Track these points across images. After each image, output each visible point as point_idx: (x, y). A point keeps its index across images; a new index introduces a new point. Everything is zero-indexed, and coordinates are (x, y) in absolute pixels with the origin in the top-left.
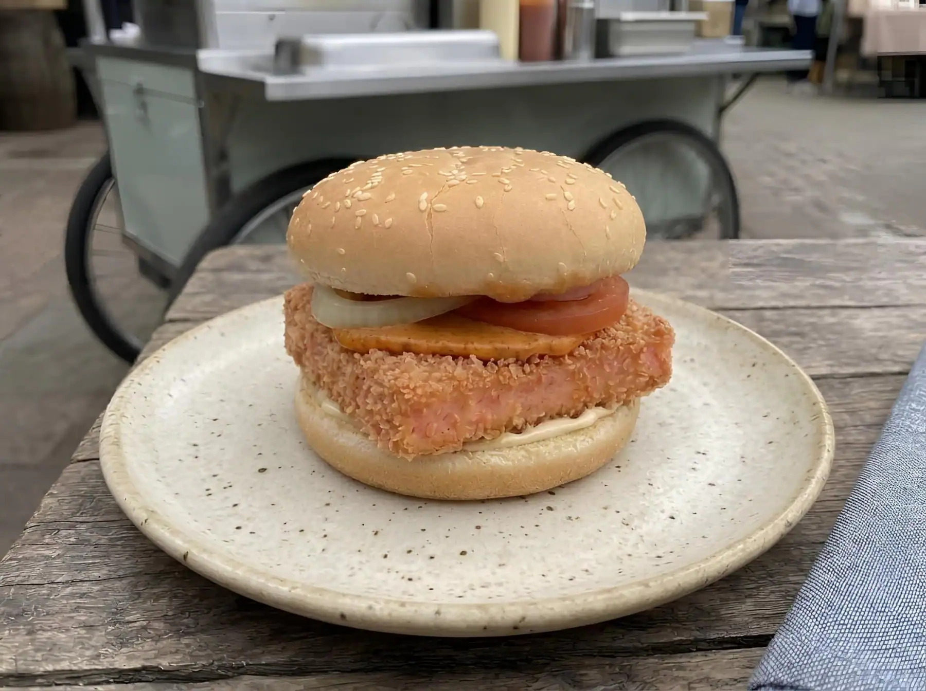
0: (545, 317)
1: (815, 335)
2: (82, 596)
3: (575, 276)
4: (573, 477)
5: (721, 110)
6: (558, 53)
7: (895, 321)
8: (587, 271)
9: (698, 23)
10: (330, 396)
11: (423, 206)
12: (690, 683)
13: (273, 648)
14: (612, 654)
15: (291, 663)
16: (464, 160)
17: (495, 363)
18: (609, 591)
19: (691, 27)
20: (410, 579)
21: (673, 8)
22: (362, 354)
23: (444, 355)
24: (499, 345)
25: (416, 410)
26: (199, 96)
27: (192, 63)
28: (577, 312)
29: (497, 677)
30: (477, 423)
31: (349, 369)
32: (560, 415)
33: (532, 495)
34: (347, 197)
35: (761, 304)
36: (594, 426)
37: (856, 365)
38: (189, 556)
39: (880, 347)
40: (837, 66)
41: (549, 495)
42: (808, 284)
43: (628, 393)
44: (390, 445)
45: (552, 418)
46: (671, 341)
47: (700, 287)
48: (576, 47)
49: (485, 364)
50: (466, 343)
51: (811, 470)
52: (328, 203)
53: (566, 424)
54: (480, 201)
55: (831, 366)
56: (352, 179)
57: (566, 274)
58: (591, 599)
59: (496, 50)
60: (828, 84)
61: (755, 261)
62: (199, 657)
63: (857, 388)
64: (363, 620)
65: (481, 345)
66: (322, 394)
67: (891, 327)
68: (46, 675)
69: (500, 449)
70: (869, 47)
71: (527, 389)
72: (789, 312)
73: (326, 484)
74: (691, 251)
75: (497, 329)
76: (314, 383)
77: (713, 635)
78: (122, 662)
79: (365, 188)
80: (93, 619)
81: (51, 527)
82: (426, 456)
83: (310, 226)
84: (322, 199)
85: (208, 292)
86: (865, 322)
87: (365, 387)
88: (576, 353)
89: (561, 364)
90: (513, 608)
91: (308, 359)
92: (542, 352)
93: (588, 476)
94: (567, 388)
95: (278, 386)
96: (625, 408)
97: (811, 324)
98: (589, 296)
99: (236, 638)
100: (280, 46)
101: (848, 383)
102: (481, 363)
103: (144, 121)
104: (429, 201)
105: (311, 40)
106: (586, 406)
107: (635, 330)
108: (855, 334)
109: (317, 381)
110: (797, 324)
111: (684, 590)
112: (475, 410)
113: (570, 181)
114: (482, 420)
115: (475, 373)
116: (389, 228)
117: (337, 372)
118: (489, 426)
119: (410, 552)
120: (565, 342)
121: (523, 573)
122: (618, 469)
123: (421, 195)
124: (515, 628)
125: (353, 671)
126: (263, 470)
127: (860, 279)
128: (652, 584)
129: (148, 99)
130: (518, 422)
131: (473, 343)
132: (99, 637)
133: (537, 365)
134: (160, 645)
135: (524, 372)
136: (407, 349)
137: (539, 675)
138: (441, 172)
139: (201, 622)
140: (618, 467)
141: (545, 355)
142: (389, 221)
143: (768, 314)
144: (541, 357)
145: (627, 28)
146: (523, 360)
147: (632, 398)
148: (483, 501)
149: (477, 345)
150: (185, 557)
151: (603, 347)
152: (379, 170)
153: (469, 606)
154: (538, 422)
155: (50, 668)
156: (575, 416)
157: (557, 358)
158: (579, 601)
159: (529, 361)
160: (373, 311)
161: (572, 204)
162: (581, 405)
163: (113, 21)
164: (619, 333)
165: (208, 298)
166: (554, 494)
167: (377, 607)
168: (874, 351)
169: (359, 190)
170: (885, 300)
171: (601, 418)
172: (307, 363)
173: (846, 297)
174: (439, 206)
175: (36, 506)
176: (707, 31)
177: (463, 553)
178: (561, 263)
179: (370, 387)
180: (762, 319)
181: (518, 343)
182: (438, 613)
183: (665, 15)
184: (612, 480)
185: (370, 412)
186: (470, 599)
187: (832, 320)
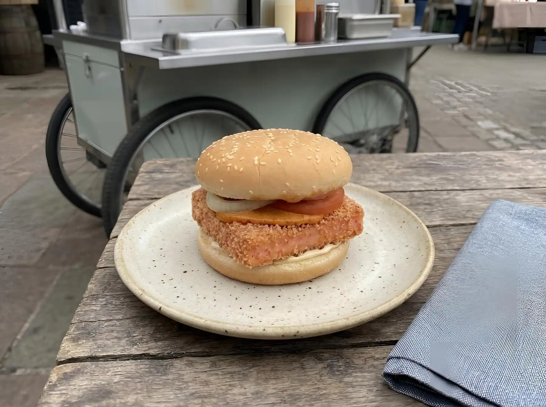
0: (307, 207)
1: (438, 205)
2: (113, 326)
3: (320, 191)
4: (320, 274)
5: (409, 66)
6: (318, 38)
7: (476, 197)
8: (325, 189)
9: (396, 19)
10: (215, 240)
11: (256, 162)
12: (366, 359)
13: (196, 346)
14: (335, 347)
15: (203, 352)
16: (273, 138)
17: (287, 227)
18: (332, 321)
19: (391, 22)
20: (251, 318)
21: (381, 12)
22: (230, 224)
23: (264, 225)
24: (289, 220)
25: (254, 248)
26: (121, 65)
27: (117, 47)
28: (320, 205)
29: (287, 356)
30: (278, 253)
31: (223, 230)
32: (314, 248)
33: (302, 282)
34: (223, 157)
35: (413, 189)
36: (329, 252)
37: (454, 220)
38: (161, 309)
39: (468, 211)
40: (479, 35)
41: (310, 282)
42: (437, 178)
43: (344, 238)
44: (243, 262)
45: (310, 249)
46: (362, 216)
47: (385, 179)
48: (327, 35)
49: (282, 228)
50: (274, 220)
51: (421, 272)
52: (215, 159)
53: (317, 252)
54: (280, 160)
55: (443, 220)
56: (224, 149)
57: (316, 191)
58: (325, 324)
59: (284, 38)
60: (474, 45)
61: (414, 165)
62: (165, 350)
63: (453, 231)
64: (234, 333)
65: (281, 220)
66: (211, 239)
67: (475, 200)
68: (103, 357)
69: (288, 263)
70: (496, 24)
71: (300, 238)
72: (427, 193)
73: (214, 279)
74: (382, 160)
75: (287, 213)
76: (207, 234)
77: (377, 340)
78: (134, 351)
79: (231, 153)
80: (119, 335)
81: (95, 297)
82: (257, 267)
83: (207, 169)
84: (211, 157)
85: (147, 184)
86: (462, 198)
87: (231, 238)
88: (321, 222)
89: (314, 227)
90: (293, 328)
91: (204, 223)
92: (306, 223)
93: (326, 274)
94: (318, 236)
95: (187, 233)
96: (343, 245)
97: (436, 199)
98: (327, 197)
99: (180, 342)
100: (165, 37)
101: (449, 229)
102: (281, 228)
103: (90, 77)
104: (259, 160)
105: (183, 35)
106: (326, 244)
107: (347, 211)
108: (456, 204)
109: (208, 233)
110: (430, 199)
111: (363, 321)
112: (278, 247)
113: (318, 150)
114: (281, 251)
115: (278, 232)
116: (241, 172)
117: (218, 231)
118: (284, 253)
119: (251, 306)
120: (315, 218)
121: (298, 315)
122: (340, 271)
123: (255, 157)
124: (295, 336)
125: (230, 355)
126: (185, 272)
127: (464, 175)
128: (350, 319)
129: (93, 65)
130: (296, 251)
131: (277, 219)
132: (123, 342)
133: (304, 228)
134: (148, 345)
135: (298, 231)
136: (249, 222)
137: (305, 356)
138: (263, 146)
139: (165, 336)
140: (340, 270)
141: (307, 224)
142: (242, 169)
143: (416, 194)
144: (306, 224)
145: (356, 23)
146: (298, 226)
147: (346, 240)
148: (281, 285)
149: (279, 220)
150: (160, 309)
151: (333, 219)
152: (237, 144)
153: (276, 327)
154: (304, 251)
155: (105, 354)
156: (321, 249)
157: (313, 225)
158: (320, 325)
159: (300, 226)
160: (235, 206)
161: (318, 161)
162: (323, 244)
163: (72, 20)
164: (340, 213)
165: (147, 187)
166: (312, 282)
167: (239, 327)
168: (464, 212)
169: (228, 154)
170: (474, 186)
171: (332, 249)
172: (204, 225)
173: (456, 185)
174: (262, 163)
175: (85, 288)
176: (400, 23)
177: (273, 307)
178: (314, 187)
179: (233, 238)
180: (413, 197)
181: (295, 218)
182: (264, 330)
183: (377, 16)
184: (337, 275)
185: (234, 249)
186: (276, 324)
187: (446, 197)
